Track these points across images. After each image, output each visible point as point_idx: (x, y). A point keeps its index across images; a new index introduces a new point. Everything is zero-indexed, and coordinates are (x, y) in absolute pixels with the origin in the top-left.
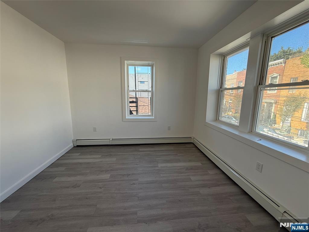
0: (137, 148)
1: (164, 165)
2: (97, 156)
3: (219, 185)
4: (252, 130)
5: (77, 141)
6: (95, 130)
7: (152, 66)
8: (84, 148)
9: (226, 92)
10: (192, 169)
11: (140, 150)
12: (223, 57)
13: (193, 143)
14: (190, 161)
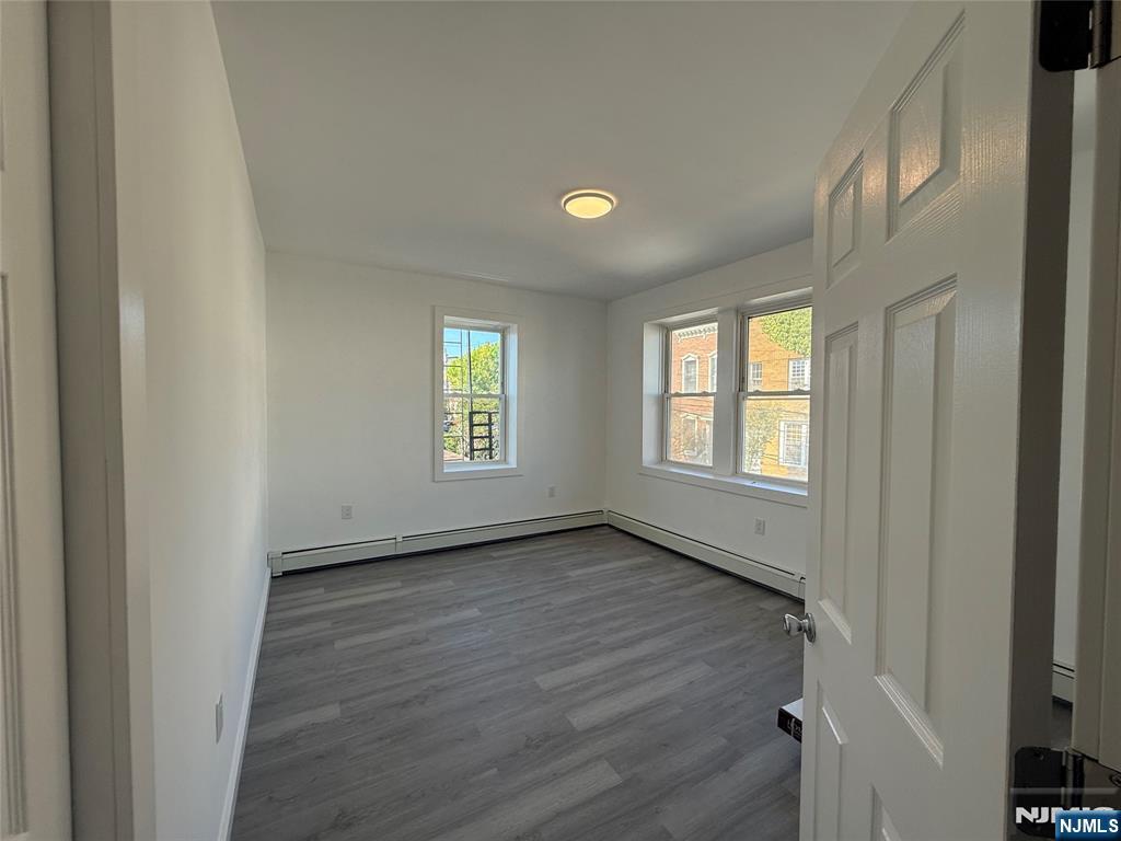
0: (484, 552)
1: (579, 572)
2: (394, 585)
3: (701, 581)
4: (736, 472)
5: (285, 556)
6: (347, 513)
7: (504, 333)
8: (315, 576)
9: (675, 401)
10: (640, 568)
11: (495, 554)
12: (667, 330)
13: (607, 525)
14: (628, 557)
